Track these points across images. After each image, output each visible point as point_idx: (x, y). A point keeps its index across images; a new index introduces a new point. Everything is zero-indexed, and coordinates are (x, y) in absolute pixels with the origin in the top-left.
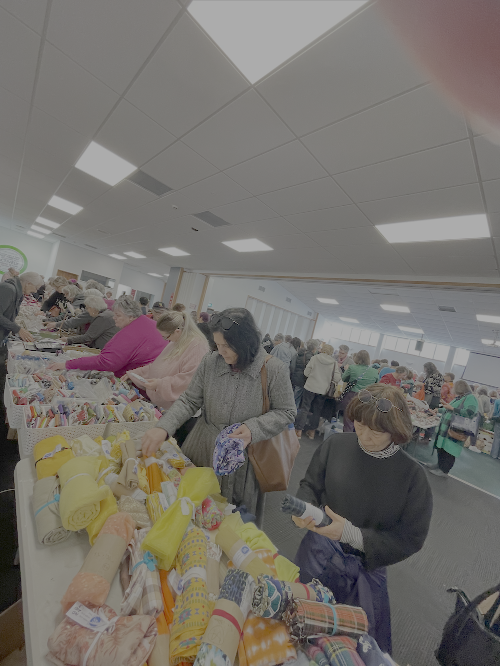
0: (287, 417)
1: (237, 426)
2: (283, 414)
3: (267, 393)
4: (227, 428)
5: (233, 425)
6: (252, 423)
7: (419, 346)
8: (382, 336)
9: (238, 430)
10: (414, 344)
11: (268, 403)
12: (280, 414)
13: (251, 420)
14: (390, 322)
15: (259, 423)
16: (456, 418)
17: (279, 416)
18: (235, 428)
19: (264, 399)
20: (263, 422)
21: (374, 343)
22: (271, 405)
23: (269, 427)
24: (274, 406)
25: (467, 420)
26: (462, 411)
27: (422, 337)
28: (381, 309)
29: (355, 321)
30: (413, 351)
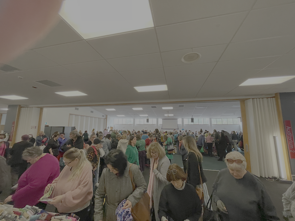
0: (143, 188)
1: (124, 202)
2: (142, 188)
3: (133, 181)
4: (120, 204)
5: (122, 202)
6: (131, 197)
7: (148, 121)
8: (134, 119)
9: (125, 204)
10: (146, 120)
11: (134, 185)
12: (140, 188)
13: (130, 196)
14: (137, 113)
15: (133, 196)
16: (168, 147)
17: (140, 189)
18: (123, 203)
19: (133, 184)
20: (135, 195)
21: (132, 123)
22: (136, 185)
23: (138, 197)
24: (137, 185)
25: (171, 146)
26: (169, 143)
27: (148, 117)
28: (133, 110)
29: (123, 116)
30: (146, 123)
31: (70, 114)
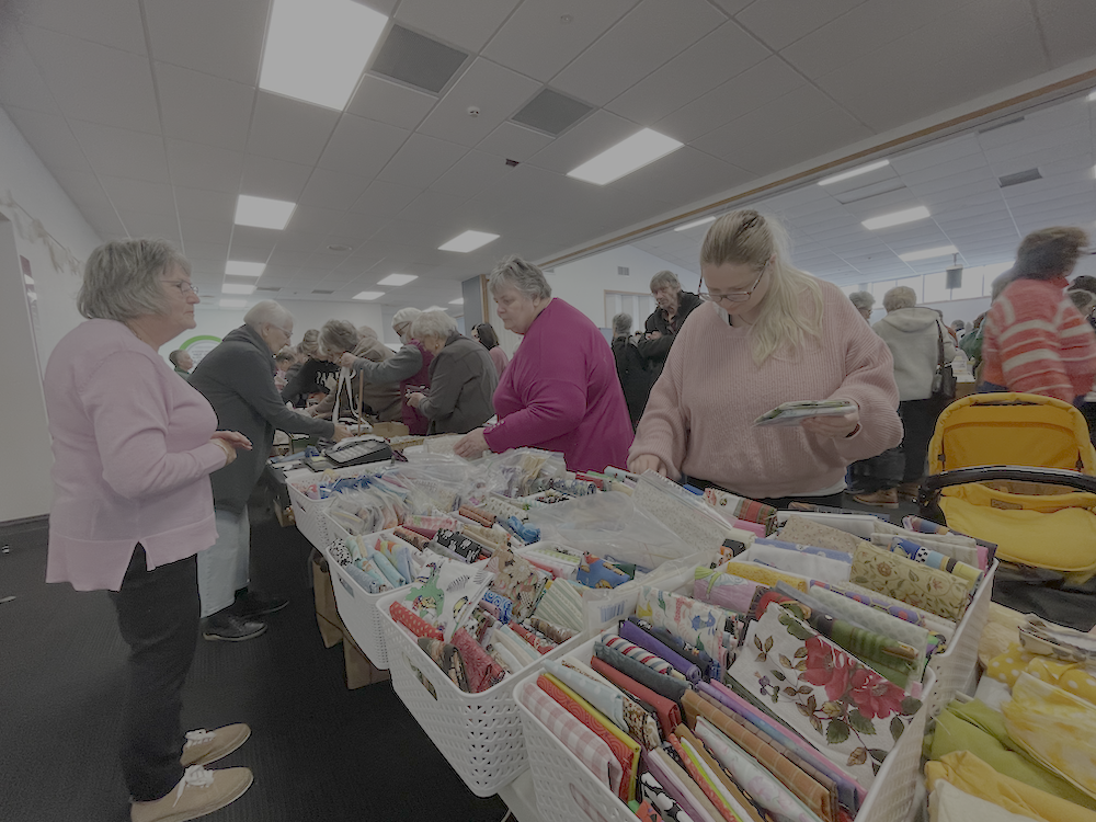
7: (954, 278)
10: (943, 276)
14: (882, 252)
27: (955, 260)
28: (863, 231)
30: (943, 293)
31: (608, 293)
